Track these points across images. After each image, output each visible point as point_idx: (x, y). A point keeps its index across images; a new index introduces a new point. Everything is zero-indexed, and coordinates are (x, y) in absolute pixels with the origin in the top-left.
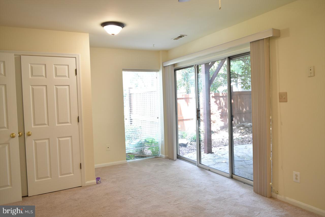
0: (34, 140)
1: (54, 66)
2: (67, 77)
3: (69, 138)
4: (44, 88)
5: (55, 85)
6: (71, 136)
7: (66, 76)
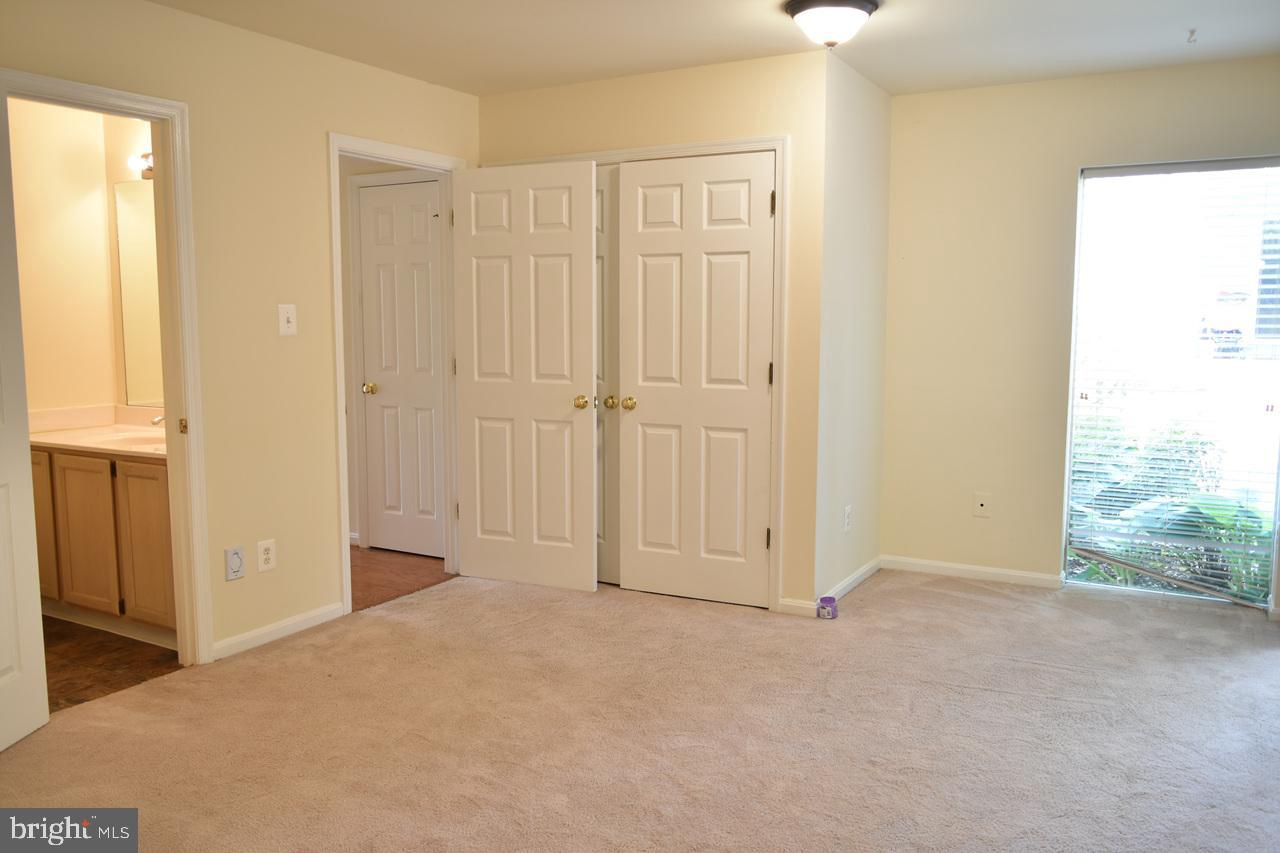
0: (642, 424)
1: (705, 185)
2: (744, 223)
3: (738, 436)
4: (676, 261)
5: (707, 254)
6: (745, 427)
7: (740, 219)
